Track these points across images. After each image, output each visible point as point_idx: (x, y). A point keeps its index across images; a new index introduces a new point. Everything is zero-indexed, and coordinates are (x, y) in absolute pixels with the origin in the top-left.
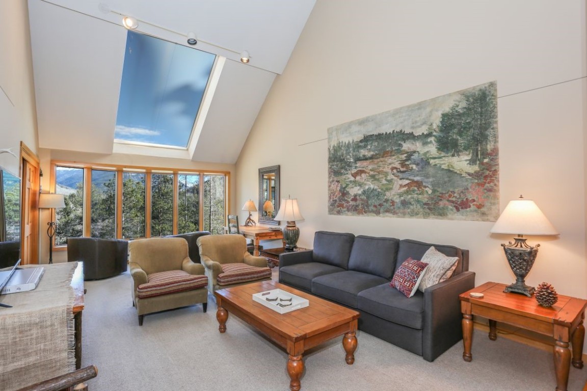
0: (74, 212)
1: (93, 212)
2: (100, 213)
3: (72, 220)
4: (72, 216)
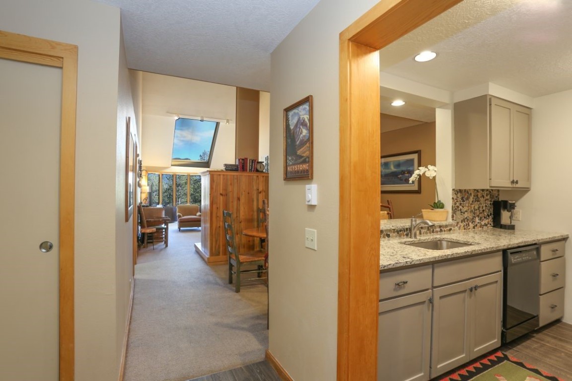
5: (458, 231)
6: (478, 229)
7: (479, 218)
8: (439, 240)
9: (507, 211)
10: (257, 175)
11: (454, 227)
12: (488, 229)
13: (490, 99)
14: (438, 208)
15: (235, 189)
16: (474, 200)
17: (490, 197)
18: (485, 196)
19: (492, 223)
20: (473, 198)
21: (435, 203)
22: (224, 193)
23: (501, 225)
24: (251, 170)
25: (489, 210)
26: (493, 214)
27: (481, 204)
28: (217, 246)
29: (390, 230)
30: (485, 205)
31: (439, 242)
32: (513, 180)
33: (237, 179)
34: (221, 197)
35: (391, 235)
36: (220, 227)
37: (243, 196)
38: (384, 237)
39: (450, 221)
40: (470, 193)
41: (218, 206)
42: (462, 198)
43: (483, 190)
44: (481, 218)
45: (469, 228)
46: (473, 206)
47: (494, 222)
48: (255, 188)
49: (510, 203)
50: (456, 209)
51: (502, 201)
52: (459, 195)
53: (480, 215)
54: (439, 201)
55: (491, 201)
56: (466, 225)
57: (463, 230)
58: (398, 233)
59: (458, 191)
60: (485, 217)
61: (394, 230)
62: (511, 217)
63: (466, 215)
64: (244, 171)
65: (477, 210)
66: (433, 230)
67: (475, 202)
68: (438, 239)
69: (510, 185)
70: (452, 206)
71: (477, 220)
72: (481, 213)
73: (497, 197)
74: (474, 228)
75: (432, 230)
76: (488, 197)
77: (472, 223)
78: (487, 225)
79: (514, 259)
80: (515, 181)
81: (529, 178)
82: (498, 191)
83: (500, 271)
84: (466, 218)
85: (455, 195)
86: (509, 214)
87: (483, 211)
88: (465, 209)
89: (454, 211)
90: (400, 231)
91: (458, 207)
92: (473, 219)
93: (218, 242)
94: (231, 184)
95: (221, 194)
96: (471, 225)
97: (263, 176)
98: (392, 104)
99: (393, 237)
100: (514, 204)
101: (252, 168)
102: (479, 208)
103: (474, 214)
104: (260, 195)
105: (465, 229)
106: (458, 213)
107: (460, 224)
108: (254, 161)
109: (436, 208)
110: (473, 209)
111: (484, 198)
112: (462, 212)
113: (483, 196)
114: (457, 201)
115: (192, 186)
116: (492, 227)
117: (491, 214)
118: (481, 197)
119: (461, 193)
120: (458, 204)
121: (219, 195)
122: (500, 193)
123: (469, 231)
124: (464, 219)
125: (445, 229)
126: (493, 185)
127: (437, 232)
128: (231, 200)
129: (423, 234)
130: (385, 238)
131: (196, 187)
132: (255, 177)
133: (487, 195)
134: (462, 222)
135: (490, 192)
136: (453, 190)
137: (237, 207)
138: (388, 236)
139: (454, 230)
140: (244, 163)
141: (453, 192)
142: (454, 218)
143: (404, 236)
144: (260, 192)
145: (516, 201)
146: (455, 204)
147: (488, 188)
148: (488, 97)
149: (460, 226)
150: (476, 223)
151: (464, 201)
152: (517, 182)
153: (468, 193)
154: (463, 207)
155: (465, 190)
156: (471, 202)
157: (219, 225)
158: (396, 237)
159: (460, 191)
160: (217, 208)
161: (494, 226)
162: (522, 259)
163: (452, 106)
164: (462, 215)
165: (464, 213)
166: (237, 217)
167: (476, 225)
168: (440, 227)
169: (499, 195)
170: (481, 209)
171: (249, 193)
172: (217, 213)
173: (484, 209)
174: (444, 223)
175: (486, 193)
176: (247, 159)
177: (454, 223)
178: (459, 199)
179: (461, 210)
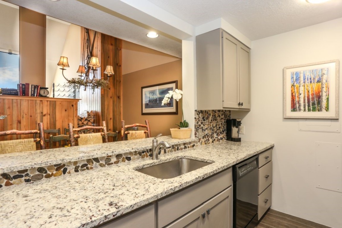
5: (201, 146)
6: (216, 143)
7: (217, 134)
8: (181, 158)
9: (236, 127)
11: (197, 143)
12: (223, 142)
13: (222, 33)
14: (183, 127)
15: (15, 113)
16: (213, 119)
17: (225, 117)
18: (221, 116)
19: (226, 137)
20: (212, 118)
21: (181, 123)
23: (232, 138)
24: (33, 95)
25: (224, 127)
26: (227, 130)
27: (218, 122)
29: (131, 153)
30: (220, 123)
31: (180, 160)
32: (240, 103)
33: (17, 103)
35: (131, 158)
37: (24, 119)
38: (123, 161)
39: (193, 138)
40: (209, 113)
42: (203, 118)
43: (219, 111)
44: (218, 133)
45: (209, 143)
46: (212, 124)
47: (227, 136)
48: (38, 111)
49: (238, 121)
50: (198, 127)
51: (232, 119)
52: (201, 115)
53: (218, 131)
54: (185, 121)
55: (225, 120)
56: (207, 140)
57: (205, 145)
58: (140, 155)
59: (200, 112)
60: (221, 133)
61: (136, 152)
62: (238, 132)
63: (206, 132)
64: (25, 95)
65: (215, 127)
66: (178, 148)
67: (213, 121)
68: (179, 158)
69: (237, 107)
70: (195, 125)
71: (215, 135)
72: (218, 130)
73: (229, 116)
74: (213, 142)
75: (176, 147)
76: (223, 117)
77: (211, 138)
78: (222, 138)
79: (241, 172)
80: (241, 103)
81: (249, 102)
82: (230, 111)
83: (231, 186)
84: (207, 134)
85: (197, 115)
86: (237, 129)
87: (220, 128)
88: (206, 127)
89: (197, 129)
90: (143, 152)
91: (200, 125)
92: (212, 135)
94: (9, 108)
96: (211, 140)
97: (48, 101)
98: (148, 35)
99: (134, 159)
100: (240, 121)
101: (34, 93)
102: (216, 125)
103: (213, 131)
104: (45, 118)
105: (205, 144)
106: (200, 130)
107: (202, 140)
108: (36, 87)
109: (182, 127)
110: (212, 126)
111: (220, 117)
112: (203, 130)
113: (219, 116)
114: (199, 121)
116: (226, 140)
117: (225, 130)
118: (218, 117)
119: (202, 114)
120: (200, 123)
122: (231, 113)
123: (209, 145)
124: (205, 135)
125: (189, 146)
126: (225, 106)
127: (182, 149)
128: (9, 124)
129: (168, 152)
130: (125, 161)
132: (38, 102)
133: (222, 115)
134: (203, 138)
135: (224, 112)
136: (196, 111)
138: (129, 159)
139: (197, 146)
140: (24, 88)
141: (195, 113)
142: (197, 135)
143: (147, 157)
144: (45, 115)
145: (242, 119)
146: (198, 123)
147: (222, 109)
148: (221, 31)
149: (202, 142)
150: (214, 138)
151: (204, 120)
152: (242, 104)
153: (208, 113)
154: (204, 125)
155: (205, 111)
156: (210, 121)
158: (138, 158)
159: (202, 112)
161: (227, 139)
162: (247, 170)
163: (194, 39)
164: (203, 132)
165: (205, 130)
167: (215, 140)
168: (184, 144)
169: (230, 115)
170: (218, 127)
171: (31, 116)
173: (220, 126)
174: (187, 141)
175: (221, 113)
177: (196, 139)
178: (201, 119)
179: (202, 127)
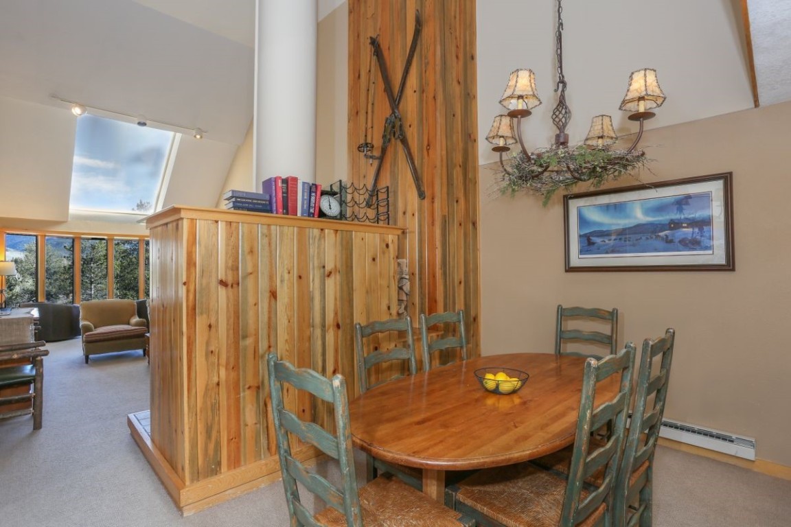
0: (21, 284)
1: (50, 284)
2: (60, 285)
3: (17, 295)
4: (17, 289)
10: (321, 225)
22: (230, 280)
28: (212, 446)
33: (269, 236)
34: (222, 291)
36: (218, 384)
37: (285, 285)
41: (213, 322)
48: (315, 262)
64: (288, 213)
93: (214, 434)
95: (223, 283)
97: (337, 231)
101: (309, 207)
104: (330, 282)
108: (313, 189)
115: (118, 262)
121: (214, 283)
128: (251, 300)
131: (125, 263)
132: (316, 232)
137: (270, 318)
140: (287, 193)
144: (329, 274)
157: (215, 379)
160: (210, 326)
166: (270, 347)
171: (299, 277)
172: (208, 343)
176: (295, 180)
